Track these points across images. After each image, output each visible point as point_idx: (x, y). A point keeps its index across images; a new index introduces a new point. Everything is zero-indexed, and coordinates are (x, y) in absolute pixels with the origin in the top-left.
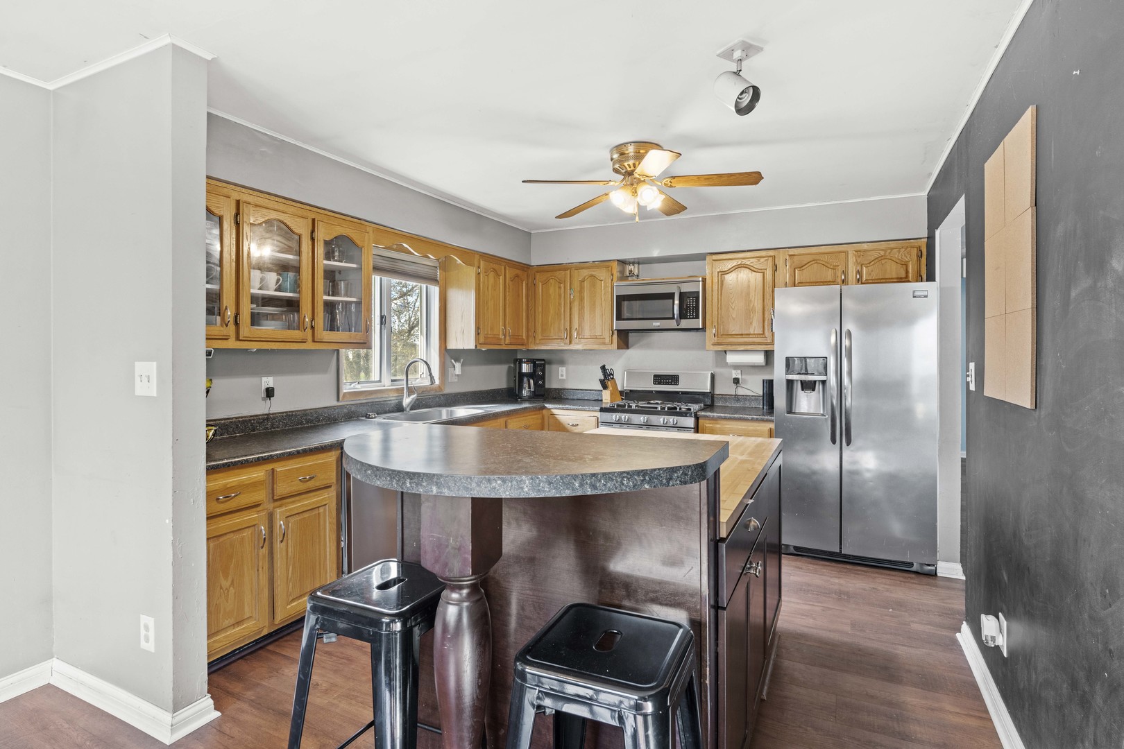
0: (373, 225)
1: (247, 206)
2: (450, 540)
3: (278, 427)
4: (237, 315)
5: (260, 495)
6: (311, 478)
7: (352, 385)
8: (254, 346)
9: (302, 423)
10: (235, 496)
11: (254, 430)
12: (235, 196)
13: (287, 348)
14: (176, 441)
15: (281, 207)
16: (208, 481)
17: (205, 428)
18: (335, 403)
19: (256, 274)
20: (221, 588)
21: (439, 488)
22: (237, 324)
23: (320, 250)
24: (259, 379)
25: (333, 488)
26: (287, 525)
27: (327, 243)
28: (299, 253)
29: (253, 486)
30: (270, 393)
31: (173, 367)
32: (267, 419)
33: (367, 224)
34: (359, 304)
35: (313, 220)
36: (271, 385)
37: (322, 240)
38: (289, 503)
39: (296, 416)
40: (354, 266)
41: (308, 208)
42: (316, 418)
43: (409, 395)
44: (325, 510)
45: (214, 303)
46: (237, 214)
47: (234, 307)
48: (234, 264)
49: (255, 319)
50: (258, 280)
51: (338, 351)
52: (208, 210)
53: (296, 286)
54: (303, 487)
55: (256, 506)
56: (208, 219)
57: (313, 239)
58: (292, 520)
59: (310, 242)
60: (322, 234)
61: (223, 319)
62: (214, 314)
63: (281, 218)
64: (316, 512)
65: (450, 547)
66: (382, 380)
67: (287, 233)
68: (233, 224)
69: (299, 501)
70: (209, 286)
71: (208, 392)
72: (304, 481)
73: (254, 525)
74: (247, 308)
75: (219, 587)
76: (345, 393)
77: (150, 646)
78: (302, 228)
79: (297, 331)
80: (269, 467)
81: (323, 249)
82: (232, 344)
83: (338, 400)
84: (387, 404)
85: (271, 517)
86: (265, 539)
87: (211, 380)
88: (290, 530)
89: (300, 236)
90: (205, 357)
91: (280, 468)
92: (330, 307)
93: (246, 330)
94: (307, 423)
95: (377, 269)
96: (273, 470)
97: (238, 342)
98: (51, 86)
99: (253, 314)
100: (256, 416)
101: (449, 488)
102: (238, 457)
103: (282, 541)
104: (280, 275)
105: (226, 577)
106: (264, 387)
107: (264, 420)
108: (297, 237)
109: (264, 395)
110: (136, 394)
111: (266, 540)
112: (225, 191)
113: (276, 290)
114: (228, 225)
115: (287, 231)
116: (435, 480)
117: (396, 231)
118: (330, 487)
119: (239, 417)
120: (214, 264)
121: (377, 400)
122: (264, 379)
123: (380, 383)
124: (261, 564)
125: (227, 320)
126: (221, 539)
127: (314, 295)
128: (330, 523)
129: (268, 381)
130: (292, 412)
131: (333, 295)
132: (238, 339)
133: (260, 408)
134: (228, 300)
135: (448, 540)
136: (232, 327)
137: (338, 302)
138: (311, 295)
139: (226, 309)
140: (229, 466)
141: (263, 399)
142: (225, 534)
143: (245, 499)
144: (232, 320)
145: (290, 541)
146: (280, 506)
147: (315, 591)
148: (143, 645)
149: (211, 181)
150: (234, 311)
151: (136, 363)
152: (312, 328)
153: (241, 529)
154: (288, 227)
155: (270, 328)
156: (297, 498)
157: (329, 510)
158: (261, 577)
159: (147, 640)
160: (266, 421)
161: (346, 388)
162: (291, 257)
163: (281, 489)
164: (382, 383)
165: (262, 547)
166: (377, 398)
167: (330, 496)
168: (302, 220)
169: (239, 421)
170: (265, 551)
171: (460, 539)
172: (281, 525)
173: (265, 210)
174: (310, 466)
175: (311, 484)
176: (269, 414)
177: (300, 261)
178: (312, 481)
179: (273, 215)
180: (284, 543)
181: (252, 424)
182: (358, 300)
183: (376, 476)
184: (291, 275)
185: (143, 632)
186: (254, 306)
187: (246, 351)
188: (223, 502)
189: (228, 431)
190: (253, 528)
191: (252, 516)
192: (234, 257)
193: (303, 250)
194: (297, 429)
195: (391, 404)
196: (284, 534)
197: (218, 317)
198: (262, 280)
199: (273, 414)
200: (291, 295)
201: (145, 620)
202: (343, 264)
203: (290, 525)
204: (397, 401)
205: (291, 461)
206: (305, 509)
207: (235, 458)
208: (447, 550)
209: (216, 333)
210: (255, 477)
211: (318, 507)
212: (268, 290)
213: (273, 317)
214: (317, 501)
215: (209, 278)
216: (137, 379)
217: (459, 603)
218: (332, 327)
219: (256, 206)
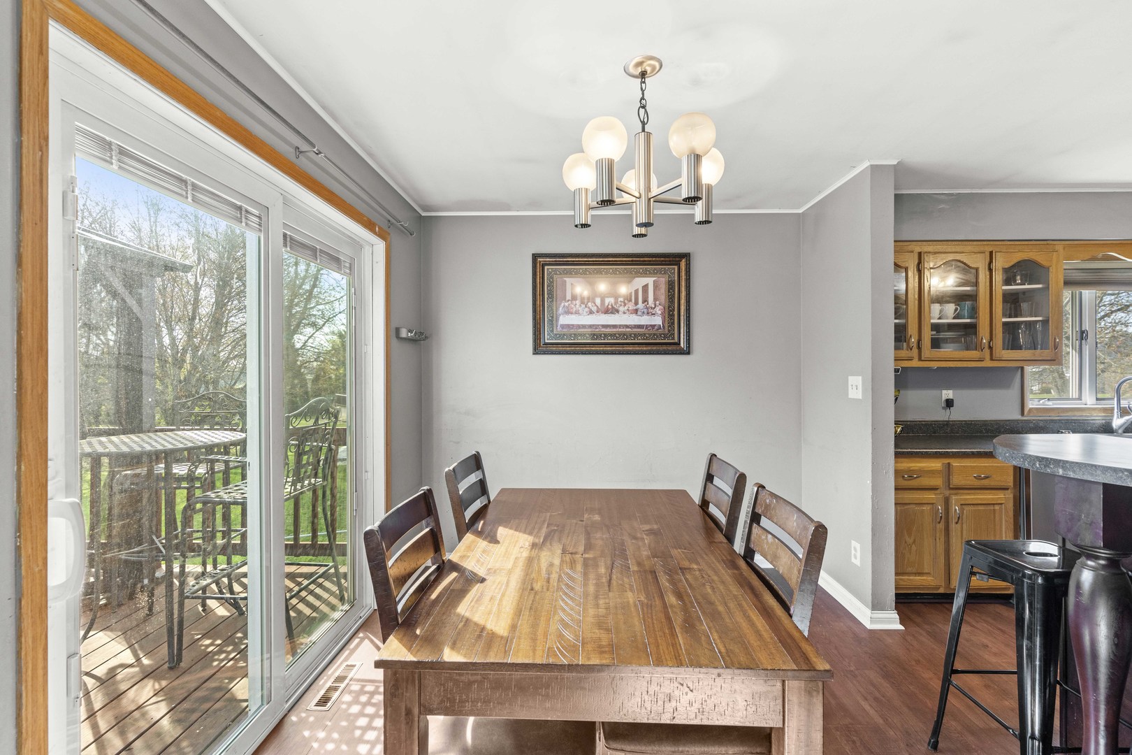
0: (1063, 242)
1: (927, 255)
2: (1081, 516)
3: (958, 433)
4: (919, 341)
5: (938, 481)
6: (986, 478)
7: (1041, 402)
8: (935, 365)
9: (981, 432)
10: (916, 477)
11: (935, 433)
12: (918, 249)
13: (965, 366)
14: (874, 429)
15: (958, 249)
16: (896, 462)
17: (894, 426)
18: (1019, 417)
19: (936, 308)
20: (906, 542)
21: (1064, 470)
22: (919, 348)
23: (998, 277)
24: (939, 392)
25: (1009, 491)
26: (962, 510)
27: (1006, 270)
28: (976, 284)
29: (932, 473)
30: (949, 403)
31: (872, 379)
32: (947, 424)
33: (1055, 242)
34: (1045, 322)
35: (991, 253)
36: (951, 397)
37: (1001, 268)
38: (963, 494)
39: (975, 425)
40: (1040, 286)
41: (985, 243)
42: (997, 429)
43: (1122, 416)
44: (1001, 510)
45: (900, 334)
46: (919, 263)
47: (917, 335)
48: (917, 302)
49: (936, 344)
50: (938, 312)
51: (1022, 368)
52: (896, 264)
53: (974, 312)
54: (977, 483)
55: (934, 489)
56: (896, 271)
57: (990, 270)
58: (966, 508)
59: (988, 273)
60: (1001, 263)
61: (908, 345)
62: (901, 341)
63: (958, 258)
64: (992, 508)
65: (1082, 521)
66: (1083, 398)
67: (964, 269)
68: (915, 271)
69: (974, 494)
70: (897, 321)
71: (896, 400)
72: (978, 478)
73: (933, 504)
74: (928, 335)
75: (904, 542)
76: (1031, 410)
77: (857, 562)
78: (980, 262)
79: (975, 352)
80: (946, 461)
81: (1001, 277)
82: (915, 363)
83: (1023, 414)
84: (1088, 423)
85: (947, 501)
86: (941, 517)
87: (899, 390)
88: (965, 516)
89: (977, 269)
90: (893, 373)
91: (955, 463)
92: (1010, 329)
93: (927, 351)
94: (987, 432)
95: (1068, 283)
96: (949, 464)
97: (921, 362)
98: (800, 211)
99: (933, 340)
100: (937, 421)
101: (1074, 472)
102: (919, 449)
103: (957, 523)
104: (958, 305)
105: (910, 536)
106: (944, 398)
107: (944, 425)
108: (974, 271)
109: (944, 404)
110: (850, 397)
111: (943, 517)
112: (910, 248)
113: (954, 318)
114: (912, 274)
115: (965, 268)
116: (1061, 464)
117: (1097, 242)
118: (1007, 489)
119: (922, 421)
120: (901, 304)
121: (1073, 418)
122: (944, 392)
123: (1080, 401)
124: (938, 535)
125: (911, 345)
126: (906, 507)
127: (991, 318)
128: (1006, 521)
129: (948, 394)
130: (971, 421)
131: (1016, 317)
132: (920, 359)
133: (942, 415)
134: (912, 330)
135: (1080, 516)
136: (915, 351)
137: (1019, 323)
138: (989, 319)
139: (911, 336)
140: (912, 454)
141: (943, 408)
142: (909, 504)
143: (926, 482)
144: (915, 345)
145: (964, 526)
146: (956, 494)
147: (971, 541)
148: (853, 560)
149: (898, 244)
150: (917, 338)
151: (849, 377)
152: (990, 348)
153: (921, 504)
154: (965, 264)
155: (948, 350)
156: (973, 491)
157: (1006, 509)
158: (938, 545)
159: (856, 558)
160: (946, 427)
161: (1031, 404)
162: (968, 288)
163: (957, 480)
164: (1083, 401)
165: (939, 523)
166: (1074, 416)
167: (1006, 498)
168: (979, 255)
169: (922, 424)
170: (941, 526)
171: (1090, 517)
172: (956, 509)
173: (943, 255)
174: (985, 467)
175: (986, 483)
176: (949, 421)
177: (977, 291)
178: (987, 480)
179: (951, 257)
180: (959, 525)
181: (933, 428)
182: (1044, 319)
183: (1012, 458)
184: (968, 303)
185: (853, 552)
186: (935, 333)
187: (928, 369)
188: (906, 480)
189: (913, 431)
190: (931, 506)
191: (930, 496)
192: (917, 296)
193: (980, 281)
194: (977, 437)
195: (1094, 424)
196: (959, 518)
197: (905, 344)
198: (941, 311)
199: (952, 421)
200: (968, 321)
201: (854, 543)
202: (1027, 286)
203: (965, 512)
204: (1104, 421)
205: (966, 460)
206: (980, 502)
207: (916, 449)
208: (1079, 523)
209: (903, 355)
210: (932, 467)
211: (994, 504)
212: (947, 319)
213: (953, 340)
214: (993, 499)
215: (898, 314)
216: (850, 387)
217: (1094, 569)
218: (1013, 344)
219: (935, 253)
